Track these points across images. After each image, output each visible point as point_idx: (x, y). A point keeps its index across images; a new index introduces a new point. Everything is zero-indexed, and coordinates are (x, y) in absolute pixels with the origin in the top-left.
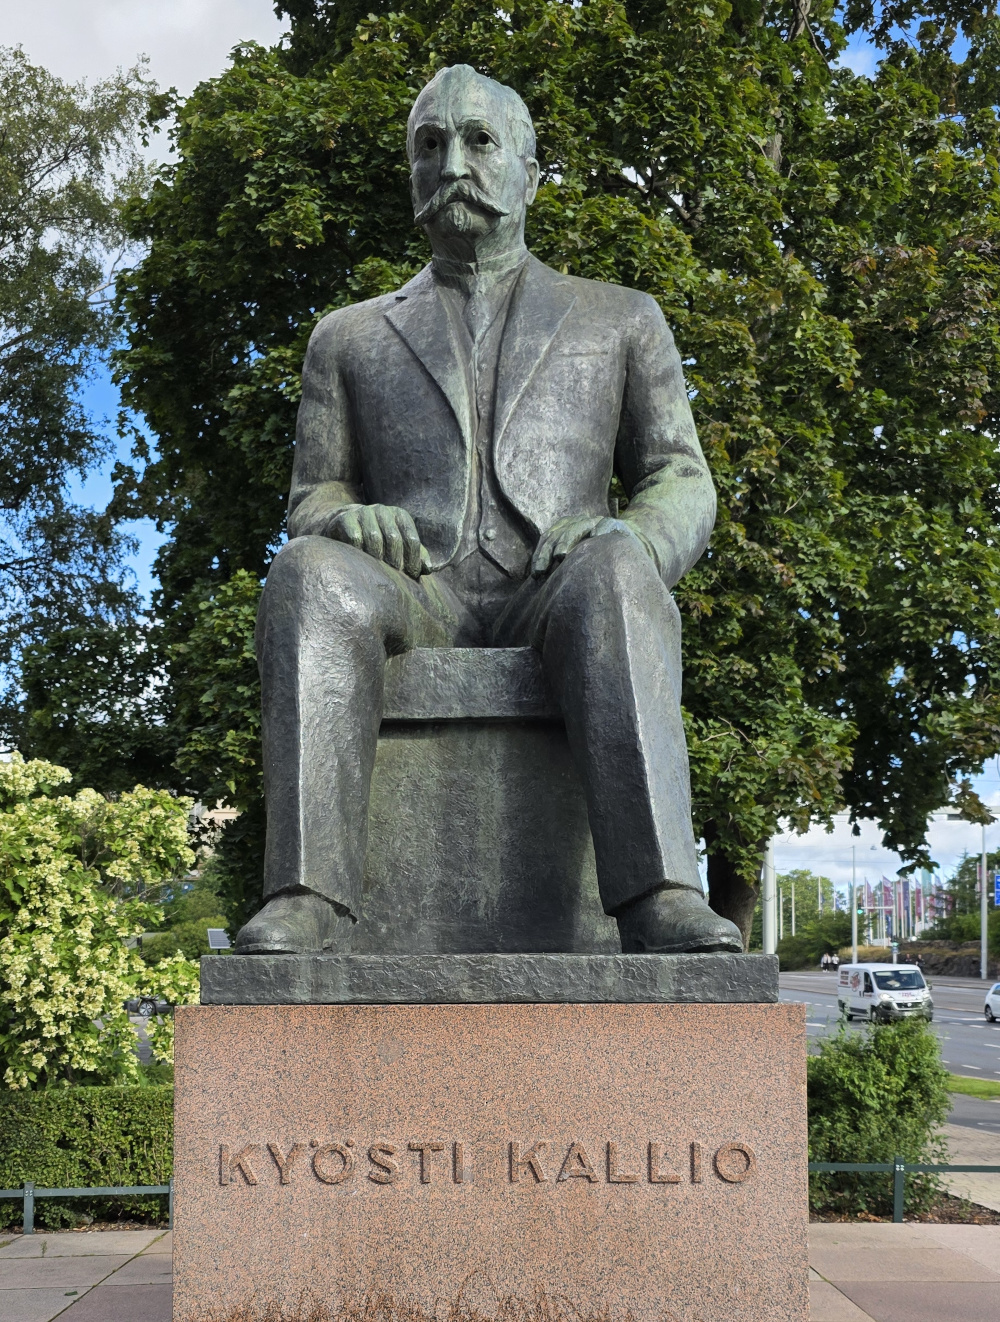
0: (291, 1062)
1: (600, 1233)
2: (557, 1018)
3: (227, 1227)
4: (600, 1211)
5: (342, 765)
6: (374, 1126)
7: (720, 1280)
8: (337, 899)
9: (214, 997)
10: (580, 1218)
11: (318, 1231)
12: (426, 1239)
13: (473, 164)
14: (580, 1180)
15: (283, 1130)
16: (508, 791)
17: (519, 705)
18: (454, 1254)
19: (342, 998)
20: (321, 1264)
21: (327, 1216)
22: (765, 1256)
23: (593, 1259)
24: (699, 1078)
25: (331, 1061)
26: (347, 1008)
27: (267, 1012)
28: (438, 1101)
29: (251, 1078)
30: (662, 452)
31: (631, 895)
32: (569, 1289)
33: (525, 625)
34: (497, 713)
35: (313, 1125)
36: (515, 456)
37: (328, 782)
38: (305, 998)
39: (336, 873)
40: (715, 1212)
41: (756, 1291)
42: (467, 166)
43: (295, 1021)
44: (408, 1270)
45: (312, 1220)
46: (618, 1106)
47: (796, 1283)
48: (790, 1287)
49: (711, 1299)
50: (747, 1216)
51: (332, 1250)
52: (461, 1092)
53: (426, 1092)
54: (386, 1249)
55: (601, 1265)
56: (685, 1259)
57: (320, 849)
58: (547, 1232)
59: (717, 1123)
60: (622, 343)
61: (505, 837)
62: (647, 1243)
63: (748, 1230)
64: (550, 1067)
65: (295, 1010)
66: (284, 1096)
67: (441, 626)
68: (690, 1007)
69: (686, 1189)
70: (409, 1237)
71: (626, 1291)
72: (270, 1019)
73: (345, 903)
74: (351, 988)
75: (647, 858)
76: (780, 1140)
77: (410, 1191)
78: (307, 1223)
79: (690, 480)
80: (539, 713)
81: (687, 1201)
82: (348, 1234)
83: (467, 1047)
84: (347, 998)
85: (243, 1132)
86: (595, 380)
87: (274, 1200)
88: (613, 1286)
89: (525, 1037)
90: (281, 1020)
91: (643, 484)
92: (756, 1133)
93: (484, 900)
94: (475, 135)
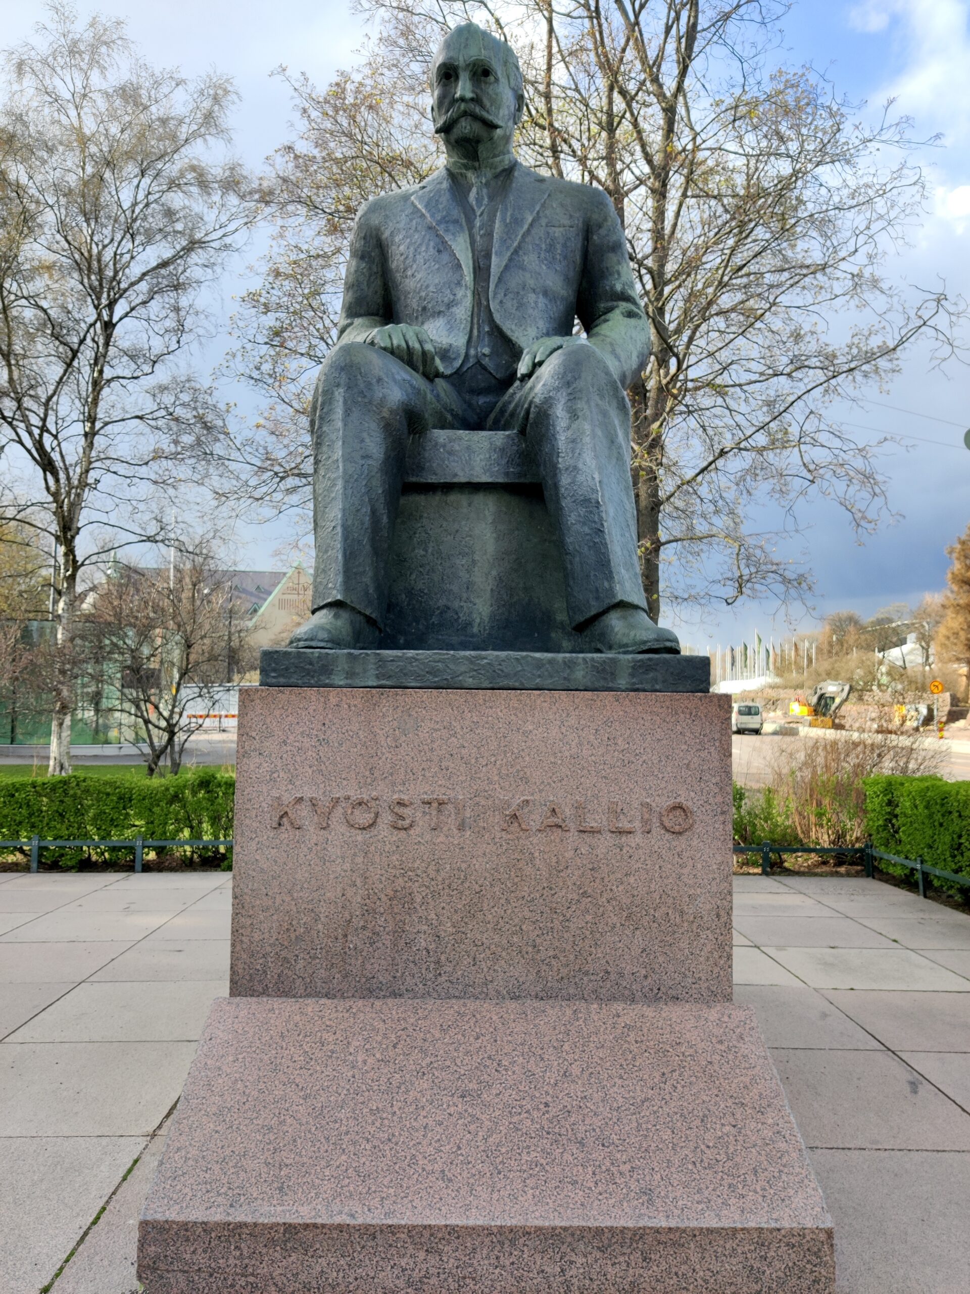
0: (329, 732)
1: (569, 871)
2: (538, 702)
3: (276, 862)
4: (569, 854)
5: (374, 512)
6: (394, 784)
7: (664, 909)
8: (368, 613)
9: (269, 680)
10: (554, 859)
11: (347, 866)
12: (433, 874)
13: (478, 91)
14: (554, 829)
15: (322, 786)
16: (497, 539)
17: (507, 474)
18: (454, 886)
19: (370, 683)
20: (350, 893)
21: (355, 855)
22: (699, 891)
23: (564, 891)
24: (649, 750)
25: (361, 733)
26: (374, 691)
27: (311, 693)
28: (444, 764)
29: (297, 744)
30: (612, 300)
31: (593, 612)
32: (545, 915)
33: (512, 415)
34: (490, 480)
35: (345, 782)
36: (505, 295)
37: (363, 524)
38: (341, 683)
39: (367, 593)
40: (660, 856)
41: (692, 919)
42: (473, 92)
43: (333, 700)
44: (418, 899)
45: (343, 858)
46: (586, 771)
47: (722, 913)
48: (718, 916)
49: (656, 925)
50: (685, 859)
51: (359, 882)
52: (462, 758)
53: (436, 759)
54: (401, 881)
55: (570, 896)
56: (636, 893)
57: (356, 574)
58: (528, 870)
59: (662, 786)
60: (584, 222)
61: (494, 573)
62: (606, 880)
63: (685, 871)
64: (533, 740)
65: (333, 692)
66: (324, 759)
67: (449, 417)
68: (642, 695)
69: (637, 839)
70: (419, 872)
71: (589, 918)
72: (314, 699)
73: (373, 616)
74: (378, 677)
75: (606, 584)
76: (711, 800)
77: (421, 835)
78: (339, 860)
79: (633, 321)
80: (522, 480)
81: (638, 847)
82: (371, 869)
83: (467, 723)
84: (375, 684)
85: (290, 787)
86: (564, 245)
87: (314, 841)
88: (578, 913)
89: (513, 717)
90: (322, 699)
91: (598, 322)
92: (692, 794)
93: (478, 620)
94: (480, 70)
